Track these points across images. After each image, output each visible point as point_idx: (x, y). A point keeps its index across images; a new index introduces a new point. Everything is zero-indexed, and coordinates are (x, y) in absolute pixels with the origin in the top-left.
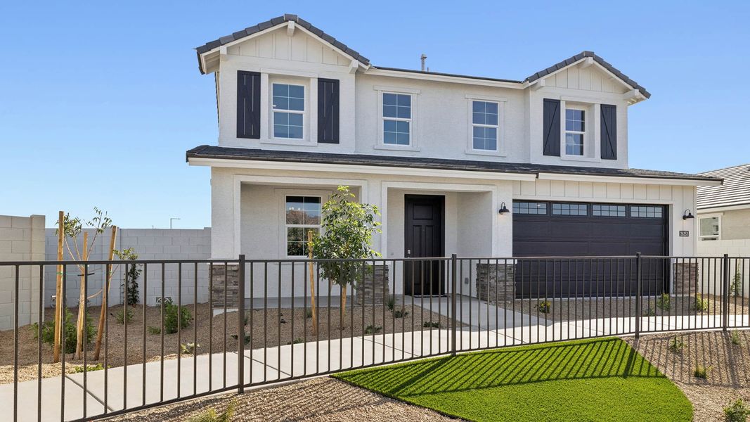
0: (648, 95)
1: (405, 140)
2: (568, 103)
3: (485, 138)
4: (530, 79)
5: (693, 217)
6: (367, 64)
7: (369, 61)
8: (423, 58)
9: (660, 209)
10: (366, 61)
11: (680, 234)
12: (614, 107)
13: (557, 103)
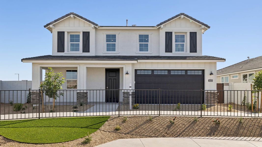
0: (209, 27)
1: (114, 50)
2: (175, 33)
4: (158, 25)
5: (213, 74)
6: (97, 26)
7: (98, 25)
8: (127, 21)
9: (201, 71)
10: (97, 25)
11: (209, 81)
12: (196, 33)
13: (171, 33)
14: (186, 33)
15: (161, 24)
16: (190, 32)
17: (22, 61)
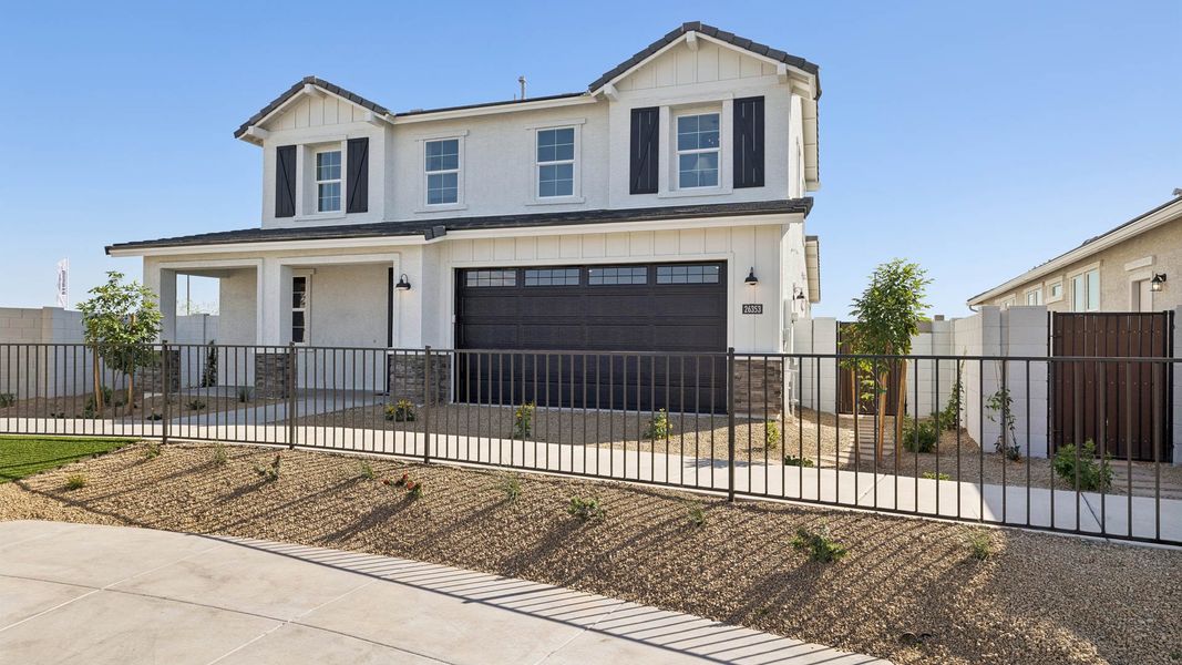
0: (813, 69)
2: (672, 109)
3: (555, 180)
11: (744, 309)
12: (760, 100)
13: (655, 111)
14: (719, 104)
15: (607, 78)
16: (735, 100)
17: (108, 253)
